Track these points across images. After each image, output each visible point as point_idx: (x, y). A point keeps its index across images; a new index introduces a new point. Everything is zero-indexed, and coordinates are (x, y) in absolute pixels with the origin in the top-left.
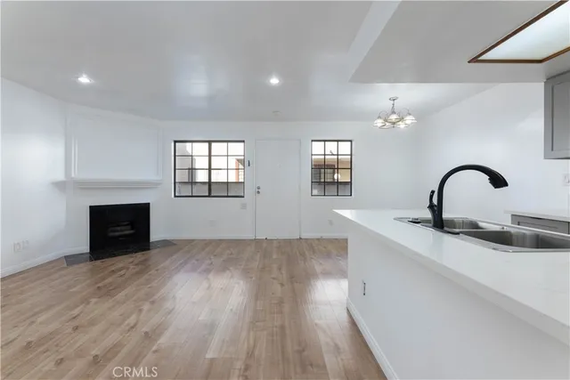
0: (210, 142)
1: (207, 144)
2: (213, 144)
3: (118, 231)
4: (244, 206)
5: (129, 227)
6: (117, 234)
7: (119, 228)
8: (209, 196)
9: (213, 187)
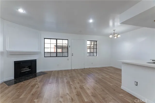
0: (57, 39)
1: (56, 40)
2: (58, 40)
3: (24, 70)
4: (68, 59)
5: (28, 68)
6: (24, 71)
7: (24, 69)
8: (57, 56)
9: (58, 53)
